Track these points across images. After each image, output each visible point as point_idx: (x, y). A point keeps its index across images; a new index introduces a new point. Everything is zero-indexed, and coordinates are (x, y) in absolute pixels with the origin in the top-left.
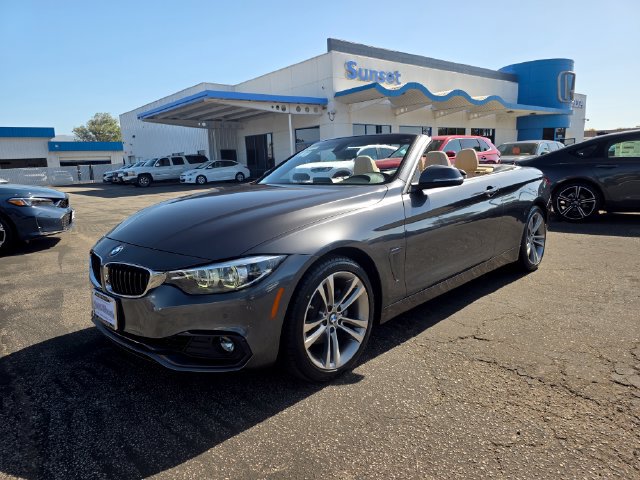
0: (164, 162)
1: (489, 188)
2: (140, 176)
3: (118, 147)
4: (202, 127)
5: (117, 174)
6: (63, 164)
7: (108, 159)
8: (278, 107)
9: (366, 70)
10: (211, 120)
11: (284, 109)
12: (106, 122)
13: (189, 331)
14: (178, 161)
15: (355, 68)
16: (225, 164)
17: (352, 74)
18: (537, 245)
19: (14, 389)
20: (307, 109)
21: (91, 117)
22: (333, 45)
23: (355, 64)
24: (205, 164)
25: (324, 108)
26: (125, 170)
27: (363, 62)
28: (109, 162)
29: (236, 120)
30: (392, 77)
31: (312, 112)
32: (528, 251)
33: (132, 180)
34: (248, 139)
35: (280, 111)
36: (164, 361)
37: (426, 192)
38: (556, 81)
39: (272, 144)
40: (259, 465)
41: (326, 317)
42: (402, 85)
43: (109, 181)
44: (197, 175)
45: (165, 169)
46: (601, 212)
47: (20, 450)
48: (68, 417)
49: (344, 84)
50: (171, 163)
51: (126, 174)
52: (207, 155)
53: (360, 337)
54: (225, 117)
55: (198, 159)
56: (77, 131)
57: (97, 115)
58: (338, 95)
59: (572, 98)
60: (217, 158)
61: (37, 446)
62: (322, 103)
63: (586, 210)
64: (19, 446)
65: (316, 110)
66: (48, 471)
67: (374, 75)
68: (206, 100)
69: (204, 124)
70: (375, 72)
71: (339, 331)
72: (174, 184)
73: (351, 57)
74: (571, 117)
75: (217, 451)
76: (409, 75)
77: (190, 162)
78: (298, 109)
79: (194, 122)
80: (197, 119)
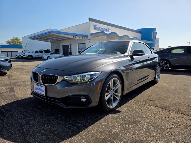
0: (37, 52)
1: (148, 58)
2: (29, 56)
3: (21, 47)
4: (49, 42)
5: (21, 55)
6: (2, 52)
7: (17, 51)
8: (73, 37)
9: (100, 28)
10: (52, 40)
11: (75, 38)
12: (16, 39)
13: (71, 95)
14: (41, 52)
15: (97, 27)
16: (56, 53)
17: (95, 28)
18: (158, 76)
19: (6, 116)
20: (82, 38)
21: (12, 38)
22: (90, 20)
23: (97, 26)
24: (50, 53)
25: (87, 38)
26: (24, 54)
27: (99, 25)
28: (17, 52)
29: (60, 40)
30: (107, 30)
31: (83, 39)
32: (156, 77)
33: (26, 57)
34: (63, 46)
35: (74, 38)
36: (62, 105)
37: (134, 57)
38: (152, 34)
39: (71, 48)
40: (98, 136)
41: (110, 92)
42: (110, 32)
43: (18, 57)
44: (48, 56)
45: (37, 54)
46: (170, 69)
47: (15, 134)
48: (28, 124)
49: (93, 31)
50: (39, 52)
51: (24, 55)
52: (50, 50)
53: (118, 99)
54: (56, 39)
55: (48, 51)
56: (7, 42)
57: (13, 37)
58: (91, 34)
59: (156, 39)
60: (54, 52)
61: (20, 133)
62: (87, 36)
63: (166, 68)
64: (14, 133)
65: (85, 38)
66: (27, 140)
67: (102, 29)
68: (51, 33)
69: (50, 41)
70: (102, 28)
71: (113, 96)
72: (40, 59)
73: (95, 24)
74: (156, 44)
75: (83, 132)
76: (112, 30)
77: (45, 52)
78: (80, 38)
79: (47, 40)
80: (48, 39)
